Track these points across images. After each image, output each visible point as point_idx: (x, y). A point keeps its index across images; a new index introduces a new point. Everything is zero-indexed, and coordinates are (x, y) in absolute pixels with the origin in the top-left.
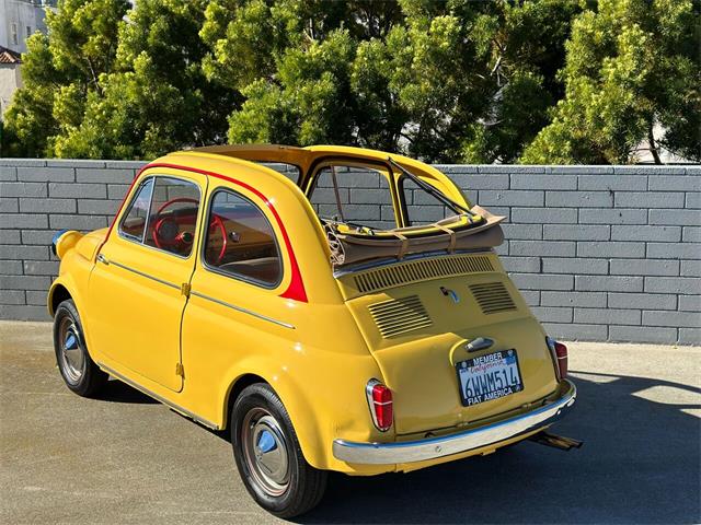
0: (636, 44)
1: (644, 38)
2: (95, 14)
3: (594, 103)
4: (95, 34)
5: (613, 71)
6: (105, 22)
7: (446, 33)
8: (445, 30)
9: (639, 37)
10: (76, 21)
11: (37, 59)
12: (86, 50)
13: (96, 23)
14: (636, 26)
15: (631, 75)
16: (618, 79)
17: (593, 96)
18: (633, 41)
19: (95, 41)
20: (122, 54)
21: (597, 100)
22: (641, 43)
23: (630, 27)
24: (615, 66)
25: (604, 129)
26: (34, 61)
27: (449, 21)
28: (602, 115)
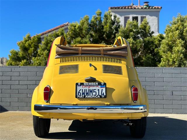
0: (181, 43)
1: (183, 42)
2: (32, 43)
3: (172, 57)
4: (32, 48)
5: (177, 49)
6: (35, 45)
7: (131, 42)
8: (130, 42)
9: (182, 42)
10: (27, 45)
11: (15, 54)
12: (29, 52)
13: (32, 45)
14: (181, 39)
15: (181, 50)
16: (178, 51)
17: (172, 55)
18: (180, 42)
19: (32, 49)
20: (40, 52)
21: (173, 56)
22: (182, 43)
23: (179, 39)
24: (177, 48)
25: (176, 63)
26: (14, 55)
27: (131, 40)
28: (175, 60)
